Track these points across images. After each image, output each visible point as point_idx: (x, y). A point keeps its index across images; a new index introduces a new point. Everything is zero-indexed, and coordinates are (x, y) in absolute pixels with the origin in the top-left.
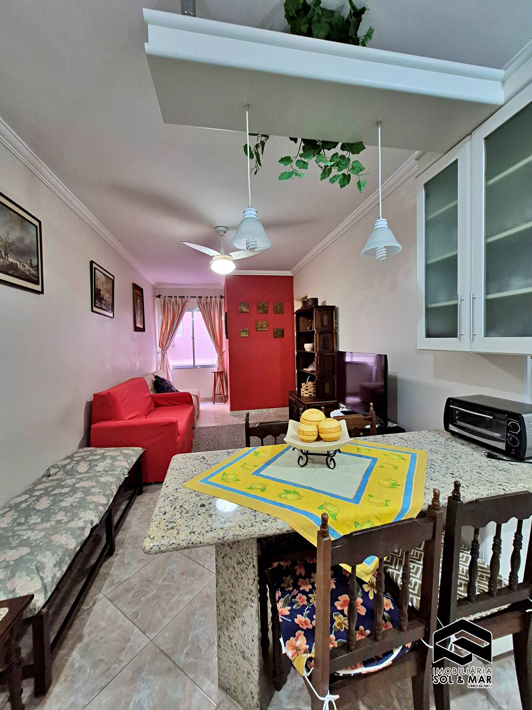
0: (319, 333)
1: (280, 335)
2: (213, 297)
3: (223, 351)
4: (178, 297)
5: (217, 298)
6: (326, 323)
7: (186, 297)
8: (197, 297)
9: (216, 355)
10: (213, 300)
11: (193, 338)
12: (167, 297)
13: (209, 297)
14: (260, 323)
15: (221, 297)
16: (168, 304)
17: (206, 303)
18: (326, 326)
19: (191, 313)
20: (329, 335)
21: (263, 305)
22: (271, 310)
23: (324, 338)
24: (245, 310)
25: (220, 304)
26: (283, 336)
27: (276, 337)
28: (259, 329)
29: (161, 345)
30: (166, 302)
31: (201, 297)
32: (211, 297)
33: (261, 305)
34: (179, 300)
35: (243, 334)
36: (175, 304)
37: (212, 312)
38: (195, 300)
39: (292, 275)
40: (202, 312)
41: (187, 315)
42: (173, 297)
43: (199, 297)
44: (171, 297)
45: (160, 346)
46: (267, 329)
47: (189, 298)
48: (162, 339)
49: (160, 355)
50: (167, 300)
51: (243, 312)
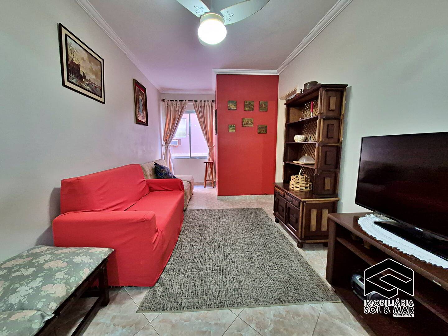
0: (324, 119)
1: (264, 131)
2: (206, 101)
3: (213, 146)
4: (178, 101)
5: (210, 101)
7: (184, 101)
8: (194, 101)
9: (208, 149)
10: (206, 103)
11: (190, 135)
12: (169, 101)
13: (203, 101)
14: (246, 119)
15: (213, 101)
16: (170, 106)
17: (201, 106)
18: (333, 111)
19: (189, 114)
20: (335, 122)
21: (250, 103)
22: (256, 108)
23: (328, 125)
24: (233, 107)
25: (212, 107)
26: (266, 132)
27: (260, 133)
28: (245, 125)
29: (165, 140)
30: (169, 105)
31: (197, 101)
32: (204, 101)
33: (248, 103)
34: (179, 103)
35: (231, 130)
36: (176, 106)
37: (205, 114)
38: (191, 104)
39: (278, 74)
40: (197, 114)
41: (185, 116)
42: (174, 101)
43: (195, 101)
44: (173, 101)
45: (164, 140)
46: (252, 126)
47: (187, 101)
48: (165, 135)
49: (164, 148)
50: (170, 103)
51: (230, 109)
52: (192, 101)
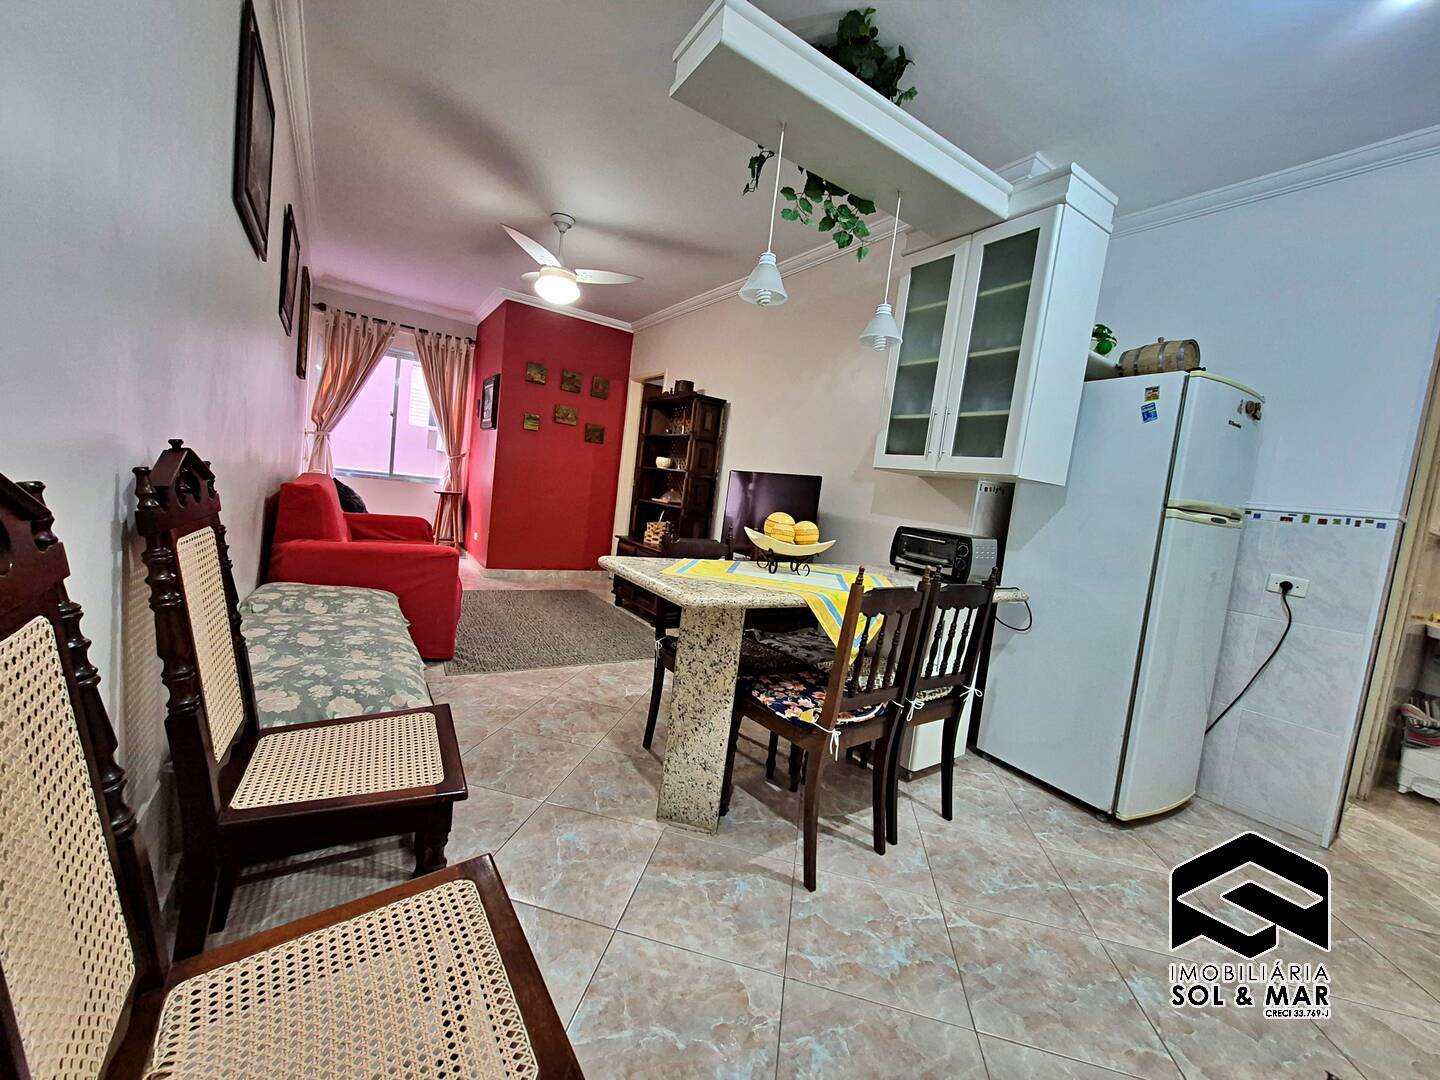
0: (697, 441)
1: (597, 437)
2: (453, 338)
3: (462, 453)
4: (370, 319)
5: (462, 341)
6: (708, 425)
7: (389, 324)
8: (417, 330)
9: (447, 461)
10: (453, 342)
11: (394, 415)
12: (342, 313)
13: (444, 336)
14: (563, 409)
15: (471, 342)
16: (343, 330)
17: (437, 347)
18: (708, 430)
19: (397, 360)
20: (709, 447)
21: (574, 376)
22: (585, 388)
23: (701, 450)
24: (538, 378)
25: (467, 356)
26: (601, 441)
27: (589, 441)
28: (560, 421)
29: (316, 417)
30: (340, 325)
31: (427, 332)
32: (447, 336)
33: (569, 375)
34: (372, 326)
35: (528, 425)
36: (361, 332)
37: (447, 369)
38: (407, 334)
39: (632, 332)
40: (423, 363)
41: (386, 363)
42: (358, 317)
43: (421, 330)
44: (354, 315)
45: (313, 419)
46: (574, 423)
47: (397, 326)
48: (320, 403)
49: (310, 440)
50: (343, 319)
51: (532, 381)
52: (413, 328)
